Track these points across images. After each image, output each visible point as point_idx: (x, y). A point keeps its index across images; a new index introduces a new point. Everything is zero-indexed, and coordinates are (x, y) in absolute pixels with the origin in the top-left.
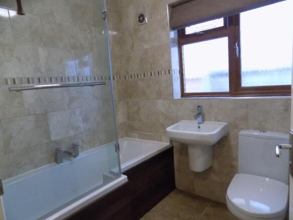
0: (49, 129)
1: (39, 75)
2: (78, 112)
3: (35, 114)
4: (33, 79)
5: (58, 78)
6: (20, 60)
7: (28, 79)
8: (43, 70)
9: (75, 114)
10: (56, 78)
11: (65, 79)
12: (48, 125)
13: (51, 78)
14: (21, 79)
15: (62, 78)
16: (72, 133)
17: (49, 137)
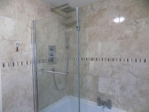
0: (98, 85)
1: (97, 57)
2: (117, 81)
3: (93, 76)
4: (94, 58)
5: (106, 59)
6: (90, 50)
7: (92, 59)
8: (99, 54)
9: (115, 83)
10: (105, 59)
11: (111, 60)
12: (98, 83)
13: (102, 59)
14: (89, 58)
15: (109, 59)
16: (111, 93)
17: (97, 89)
